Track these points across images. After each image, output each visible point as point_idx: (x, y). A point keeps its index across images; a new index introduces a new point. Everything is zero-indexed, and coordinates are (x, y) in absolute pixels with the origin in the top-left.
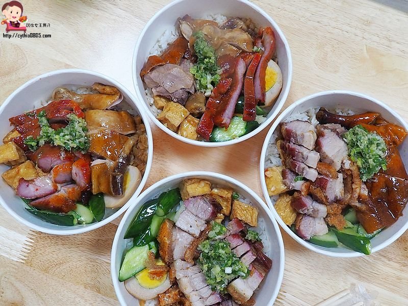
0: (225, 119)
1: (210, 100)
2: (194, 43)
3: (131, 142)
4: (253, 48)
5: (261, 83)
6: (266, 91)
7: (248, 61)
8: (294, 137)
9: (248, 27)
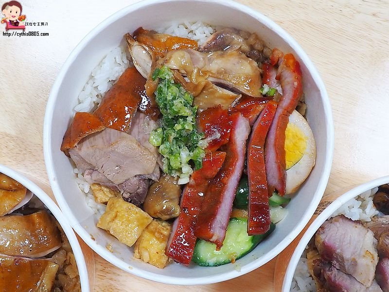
0: (216, 232)
1: (188, 190)
2: (155, 90)
3: (53, 267)
4: (262, 88)
5: (277, 157)
6: (287, 168)
7: (252, 116)
8: (338, 261)
9: (252, 47)
